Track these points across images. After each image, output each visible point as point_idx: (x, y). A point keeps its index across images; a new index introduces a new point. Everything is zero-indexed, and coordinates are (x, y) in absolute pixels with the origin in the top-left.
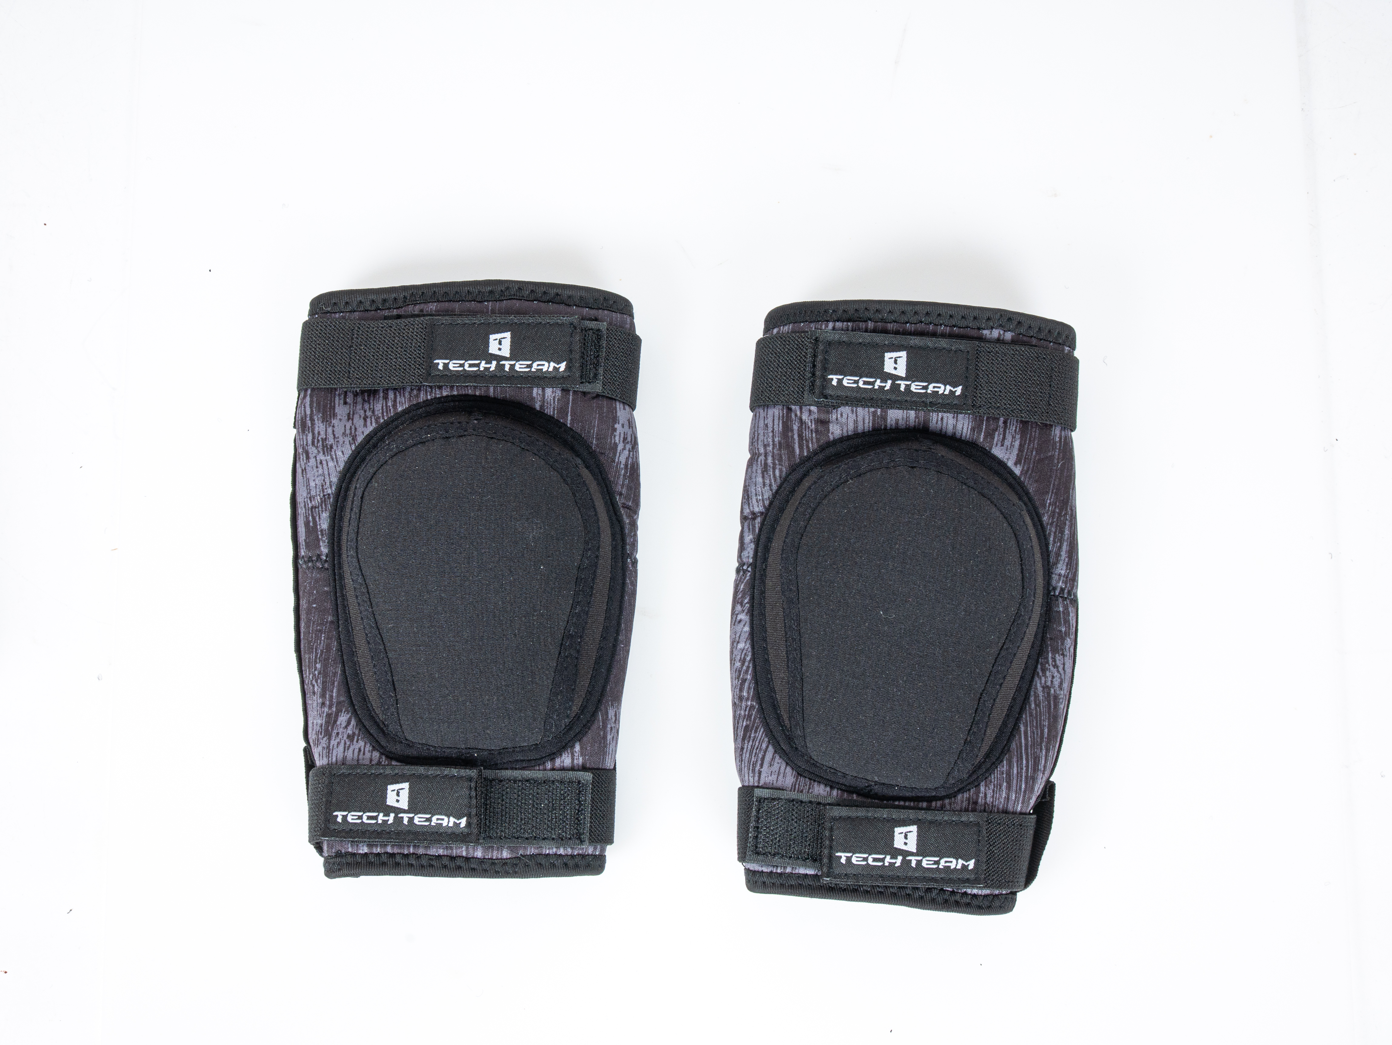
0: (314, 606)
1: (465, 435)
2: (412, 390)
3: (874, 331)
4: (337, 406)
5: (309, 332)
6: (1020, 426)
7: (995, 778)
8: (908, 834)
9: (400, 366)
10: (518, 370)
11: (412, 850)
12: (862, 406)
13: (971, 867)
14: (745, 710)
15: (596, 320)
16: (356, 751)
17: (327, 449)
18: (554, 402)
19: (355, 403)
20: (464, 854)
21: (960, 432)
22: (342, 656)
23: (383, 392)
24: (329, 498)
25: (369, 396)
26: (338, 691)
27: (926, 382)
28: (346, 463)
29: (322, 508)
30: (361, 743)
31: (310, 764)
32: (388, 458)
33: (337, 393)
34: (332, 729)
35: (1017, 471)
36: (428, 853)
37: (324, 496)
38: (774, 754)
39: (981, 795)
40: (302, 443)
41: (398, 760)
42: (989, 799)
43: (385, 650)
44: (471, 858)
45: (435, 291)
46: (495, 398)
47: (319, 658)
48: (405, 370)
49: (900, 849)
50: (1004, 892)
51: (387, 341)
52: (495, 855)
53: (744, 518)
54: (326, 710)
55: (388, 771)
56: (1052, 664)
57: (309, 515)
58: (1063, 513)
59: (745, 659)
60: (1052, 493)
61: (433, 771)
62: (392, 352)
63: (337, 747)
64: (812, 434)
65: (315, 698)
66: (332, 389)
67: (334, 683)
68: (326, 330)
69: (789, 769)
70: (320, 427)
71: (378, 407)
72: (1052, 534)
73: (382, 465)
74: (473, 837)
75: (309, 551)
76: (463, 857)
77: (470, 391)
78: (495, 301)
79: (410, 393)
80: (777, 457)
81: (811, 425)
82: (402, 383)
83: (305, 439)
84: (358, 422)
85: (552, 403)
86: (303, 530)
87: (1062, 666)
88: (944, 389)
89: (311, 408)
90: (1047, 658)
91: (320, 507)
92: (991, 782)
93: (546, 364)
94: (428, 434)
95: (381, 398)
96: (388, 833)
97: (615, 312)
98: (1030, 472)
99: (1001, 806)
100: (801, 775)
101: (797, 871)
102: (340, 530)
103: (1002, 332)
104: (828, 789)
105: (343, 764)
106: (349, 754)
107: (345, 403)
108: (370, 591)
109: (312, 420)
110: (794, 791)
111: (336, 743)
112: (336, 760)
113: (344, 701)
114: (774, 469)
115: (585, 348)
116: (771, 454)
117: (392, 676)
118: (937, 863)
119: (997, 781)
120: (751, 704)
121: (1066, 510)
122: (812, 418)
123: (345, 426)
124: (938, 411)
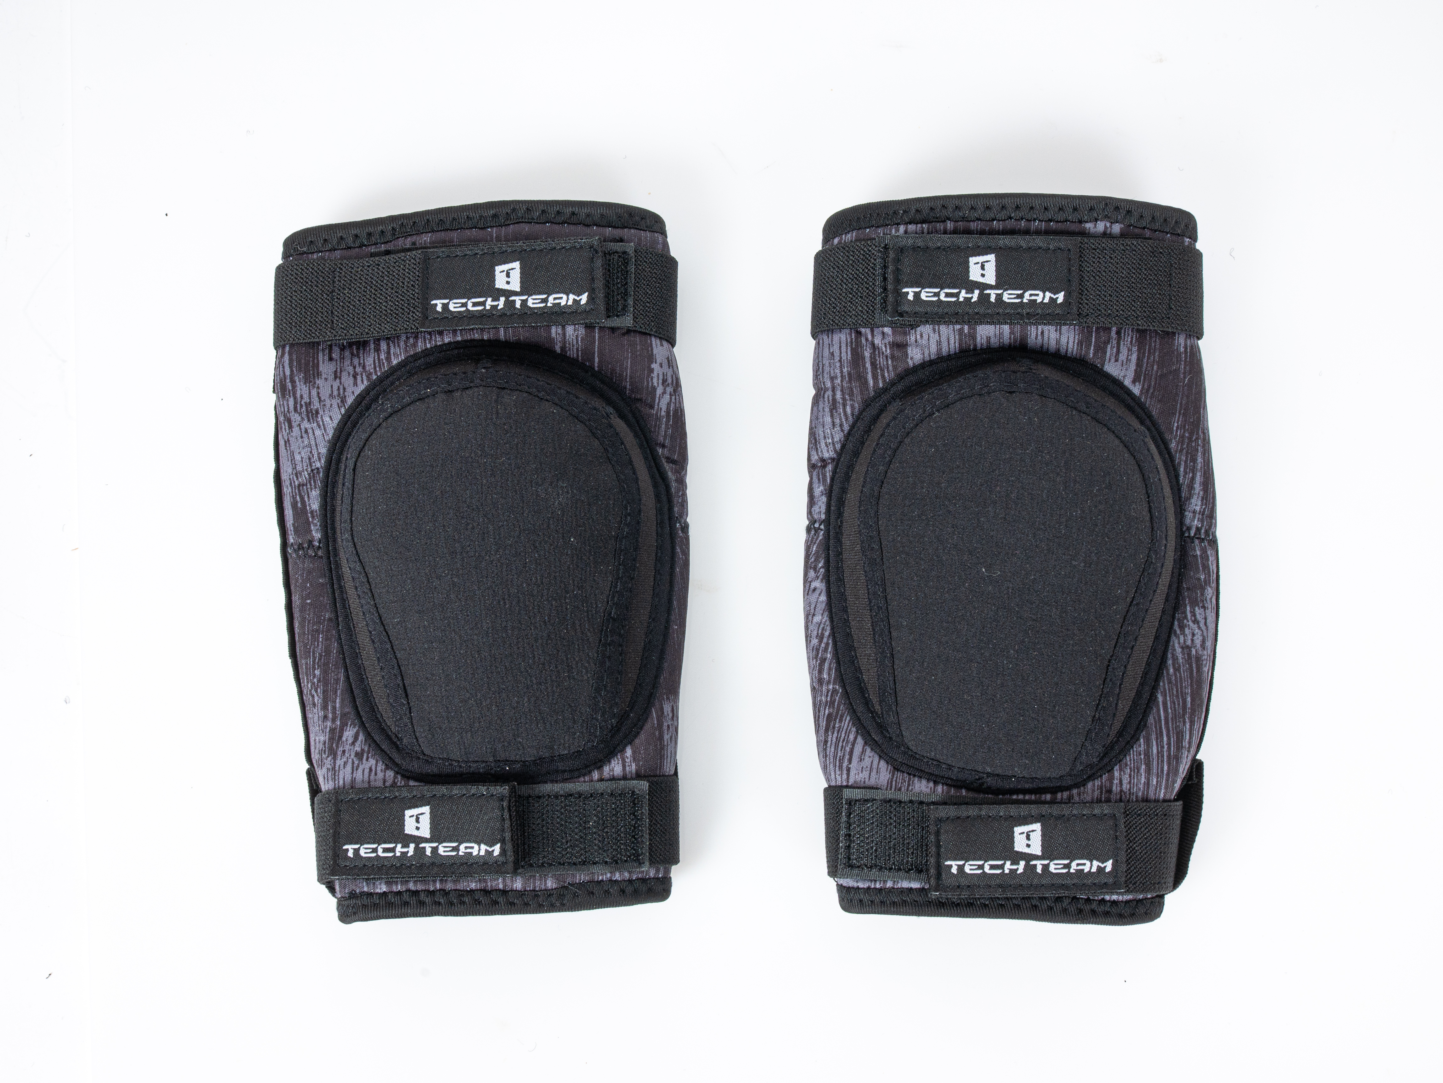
0: (309, 601)
1: (471, 387)
2: (407, 338)
3: (955, 232)
4: (321, 363)
5: (283, 278)
6: (1136, 336)
7: (1130, 760)
8: (1031, 834)
9: (392, 311)
10: (532, 306)
11: (438, 886)
12: (945, 323)
13: (1108, 869)
14: (827, 696)
15: (621, 240)
16: (367, 771)
17: (312, 415)
18: (577, 342)
19: (342, 358)
20: (501, 886)
21: (1065, 347)
22: (344, 659)
23: (374, 343)
24: (318, 473)
25: (358, 349)
26: (342, 701)
27: (1020, 289)
28: (335, 430)
29: (311, 485)
30: (372, 762)
31: (314, 790)
32: (381, 420)
33: (321, 348)
34: (337, 747)
35: (1136, 390)
36: (458, 887)
37: (312, 470)
38: (864, 746)
39: (1116, 781)
40: (283, 410)
41: (416, 780)
42: (1125, 786)
43: (393, 649)
44: (509, 891)
45: (428, 220)
46: (506, 341)
47: (318, 663)
48: (397, 314)
49: (1022, 852)
50: (1149, 896)
51: (374, 282)
52: (539, 885)
53: (812, 467)
54: (329, 724)
55: (405, 793)
56: (1191, 619)
57: (296, 494)
58: (1194, 438)
59: (823, 634)
60: (1180, 414)
61: (457, 790)
62: (381, 294)
63: (344, 767)
64: (887, 360)
65: (315, 711)
66: (314, 343)
67: (336, 692)
68: (303, 274)
69: (883, 763)
70: (302, 389)
71: (369, 361)
72: (1183, 463)
73: (375, 430)
74: (510, 866)
75: (299, 537)
76: (500, 890)
77: (476, 335)
78: (499, 226)
79: (406, 342)
80: (847, 391)
81: (886, 351)
82: (395, 330)
83: (285, 405)
84: (347, 380)
85: (575, 343)
86: (291, 512)
87: (1203, 621)
88: (1042, 297)
89: (291, 367)
90: (1185, 612)
91: (308, 484)
92: (1126, 765)
93: (565, 297)
94: (428, 388)
95: (372, 351)
96: (408, 867)
97: (643, 230)
98: (1151, 391)
99: (1140, 794)
100: (898, 770)
101: (899, 886)
102: (333, 511)
103: (1108, 225)
104: (931, 784)
105: (352, 787)
106: (359, 775)
107: (331, 359)
108: (371, 580)
109: (293, 382)
110: (891, 790)
111: (343, 763)
112: (344, 783)
113: (348, 713)
114: (844, 406)
115: (610, 275)
116: (839, 388)
117: (403, 680)
118: (1067, 866)
119: (1134, 763)
120: (833, 688)
121: (1198, 433)
122: (887, 342)
123: (332, 386)
124: (1036, 324)
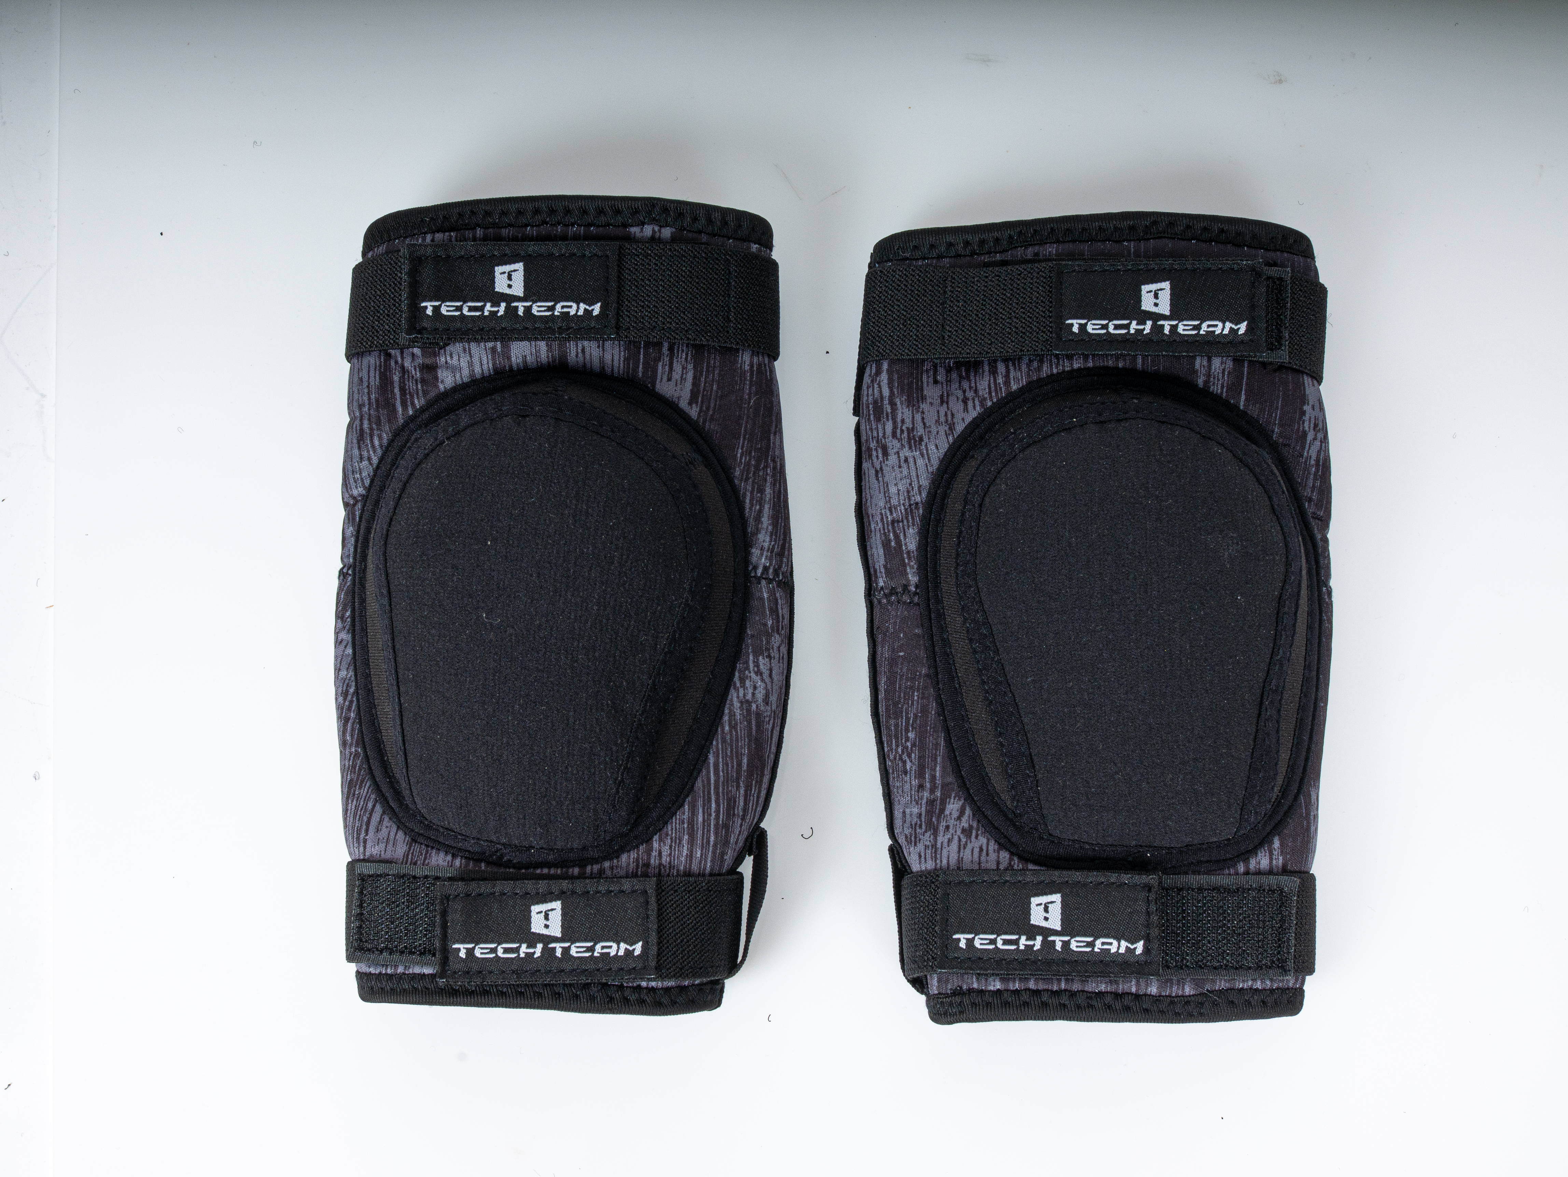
3: (485, 239)
6: (692, 353)
7: (672, 829)
8: (550, 913)
12: (476, 340)
13: (637, 952)
14: (350, 760)
21: (610, 366)
27: (551, 301)
35: (693, 412)
38: (382, 815)
39: (654, 853)
42: (665, 859)
49: (539, 934)
50: (699, 982)
53: (346, 505)
56: (754, 670)
58: (762, 466)
59: (347, 691)
60: (744, 438)
64: (417, 384)
69: (400, 834)
72: (748, 494)
80: (373, 420)
81: (416, 374)
87: (768, 672)
88: (576, 309)
90: (747, 662)
92: (667, 835)
98: (711, 413)
99: (682, 868)
100: (416, 842)
101: (411, 971)
103: (656, 228)
104: (449, 858)
110: (406, 864)
114: (372, 436)
116: (367, 416)
118: (591, 949)
119: (676, 833)
120: (356, 751)
121: (766, 461)
122: (416, 364)
124: (577, 339)
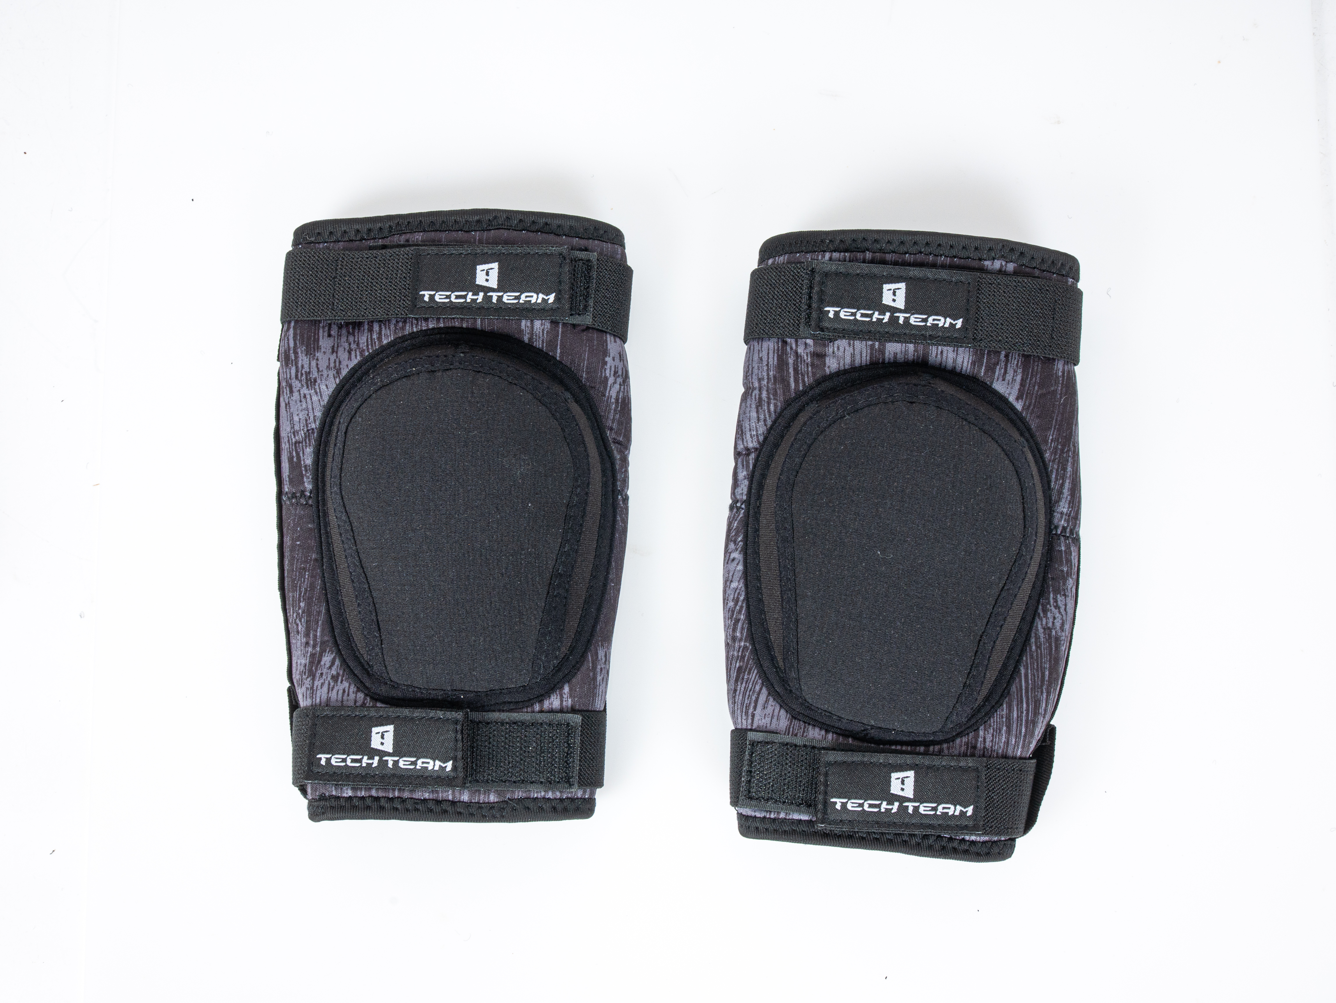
0: (298, 543)
1: (450, 369)
2: (397, 322)
3: (872, 261)
4: (321, 338)
5: (293, 262)
6: (1022, 360)
7: (994, 722)
8: (905, 779)
9: (385, 297)
10: (506, 301)
11: (397, 794)
12: (859, 339)
13: (969, 814)
14: (739, 651)
15: (586, 250)
16: (341, 692)
17: (311, 382)
18: (543, 335)
19: (340, 336)
20: (450, 798)
21: (960, 366)
22: (326, 594)
23: (368, 324)
24: (313, 433)
25: (354, 328)
26: (323, 630)
27: (925, 314)
28: (330, 397)
29: (306, 443)
30: (346, 684)
31: (294, 705)
32: (372, 392)
33: (321, 325)
34: (316, 669)
35: (1019, 406)
36: (414, 796)
37: (308, 430)
38: (767, 696)
39: (980, 739)
40: (285, 377)
41: (382, 701)
42: (988, 744)
43: (370, 589)
44: (457, 802)
45: (421, 221)
46: (482, 330)
47: (303, 596)
48: (390, 301)
50: (1003, 839)
51: (371, 272)
52: (482, 798)
53: (737, 454)
54: (310, 649)
55: (373, 713)
56: (1053, 604)
57: (293, 450)
58: (1066, 450)
59: (738, 598)
60: (1055, 429)
61: (418, 713)
62: (377, 283)
63: (321, 688)
64: (808, 367)
65: (299, 637)
66: (316, 321)
67: (318, 622)
68: (310, 261)
69: (783, 712)
70: (303, 360)
71: (363, 340)
72: (1054, 471)
73: (366, 400)
74: (459, 781)
75: (293, 487)
76: (449, 801)
77: (457, 323)
78: (482, 230)
79: (395, 325)
80: (772, 392)
81: (807, 359)
82: (387, 315)
83: (288, 373)
84: (343, 355)
85: (541, 335)
86: (287, 465)
87: (1064, 607)
88: (944, 322)
89: (295, 340)
90: (1048, 599)
91: (304, 442)
92: (990, 726)
93: (535, 295)
94: (413, 367)
95: (366, 331)
96: (372, 776)
97: (605, 242)
98: (1032, 407)
99: (1000, 751)
100: (795, 718)
101: (791, 817)
102: (324, 466)
103: (1004, 263)
104: (823, 732)
105: (327, 705)
106: (333, 695)
107: (330, 335)
108: (354, 529)
109: (296, 353)
110: (788, 735)
111: (320, 684)
112: (320, 701)
113: (328, 641)
114: (769, 404)
115: (574, 279)
116: (765, 388)
117: (377, 616)
118: (935, 809)
119: (997, 725)
120: (744, 645)
121: (1069, 446)
122: (808, 351)
123: (329, 359)
124: (937, 345)
